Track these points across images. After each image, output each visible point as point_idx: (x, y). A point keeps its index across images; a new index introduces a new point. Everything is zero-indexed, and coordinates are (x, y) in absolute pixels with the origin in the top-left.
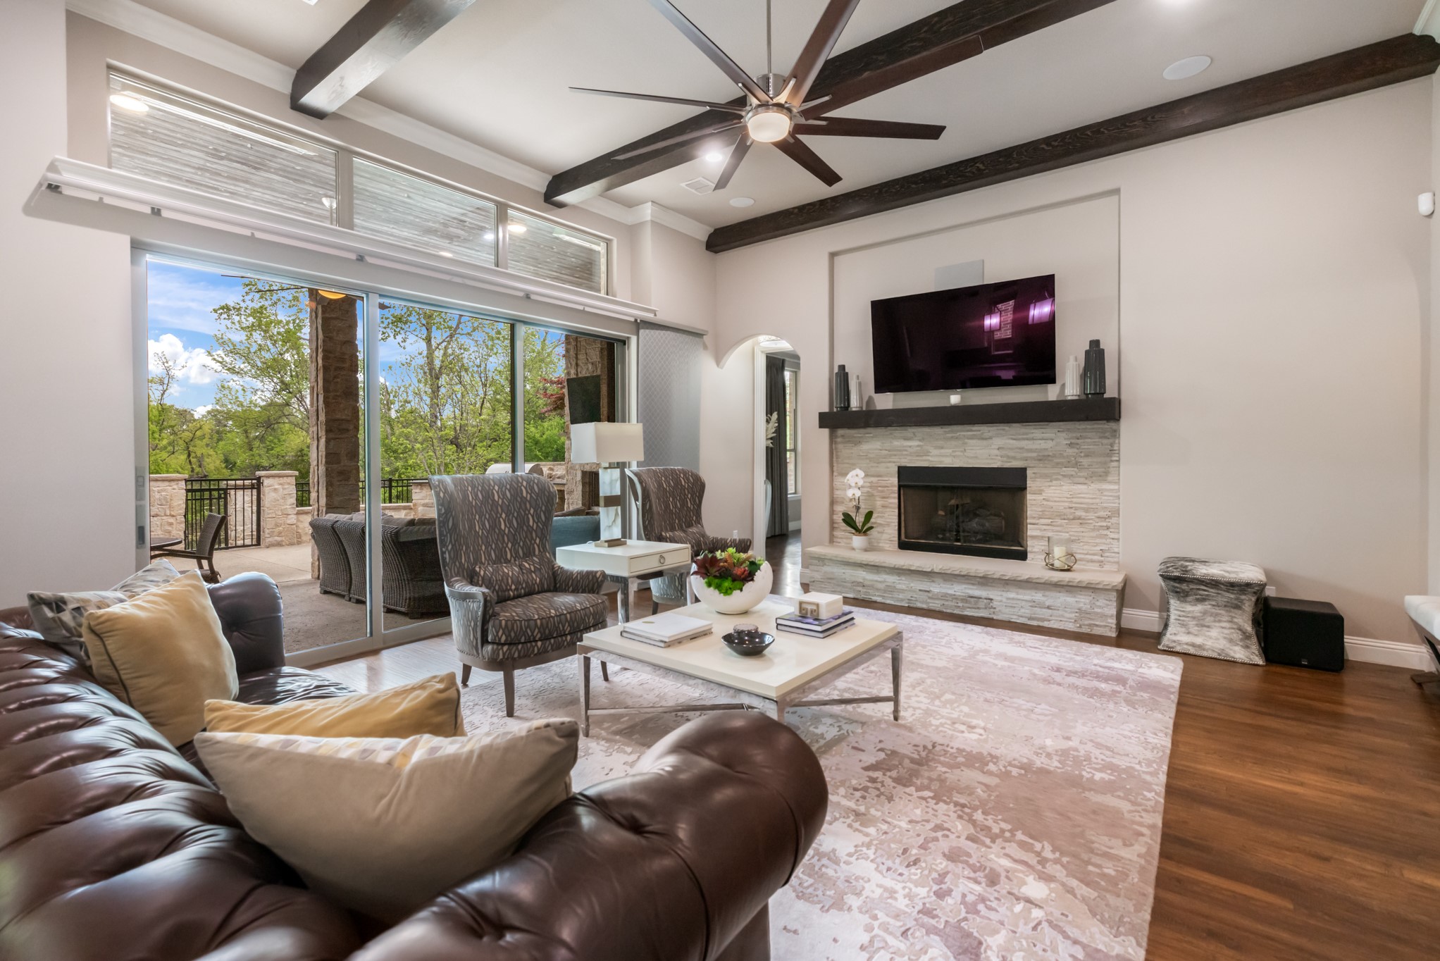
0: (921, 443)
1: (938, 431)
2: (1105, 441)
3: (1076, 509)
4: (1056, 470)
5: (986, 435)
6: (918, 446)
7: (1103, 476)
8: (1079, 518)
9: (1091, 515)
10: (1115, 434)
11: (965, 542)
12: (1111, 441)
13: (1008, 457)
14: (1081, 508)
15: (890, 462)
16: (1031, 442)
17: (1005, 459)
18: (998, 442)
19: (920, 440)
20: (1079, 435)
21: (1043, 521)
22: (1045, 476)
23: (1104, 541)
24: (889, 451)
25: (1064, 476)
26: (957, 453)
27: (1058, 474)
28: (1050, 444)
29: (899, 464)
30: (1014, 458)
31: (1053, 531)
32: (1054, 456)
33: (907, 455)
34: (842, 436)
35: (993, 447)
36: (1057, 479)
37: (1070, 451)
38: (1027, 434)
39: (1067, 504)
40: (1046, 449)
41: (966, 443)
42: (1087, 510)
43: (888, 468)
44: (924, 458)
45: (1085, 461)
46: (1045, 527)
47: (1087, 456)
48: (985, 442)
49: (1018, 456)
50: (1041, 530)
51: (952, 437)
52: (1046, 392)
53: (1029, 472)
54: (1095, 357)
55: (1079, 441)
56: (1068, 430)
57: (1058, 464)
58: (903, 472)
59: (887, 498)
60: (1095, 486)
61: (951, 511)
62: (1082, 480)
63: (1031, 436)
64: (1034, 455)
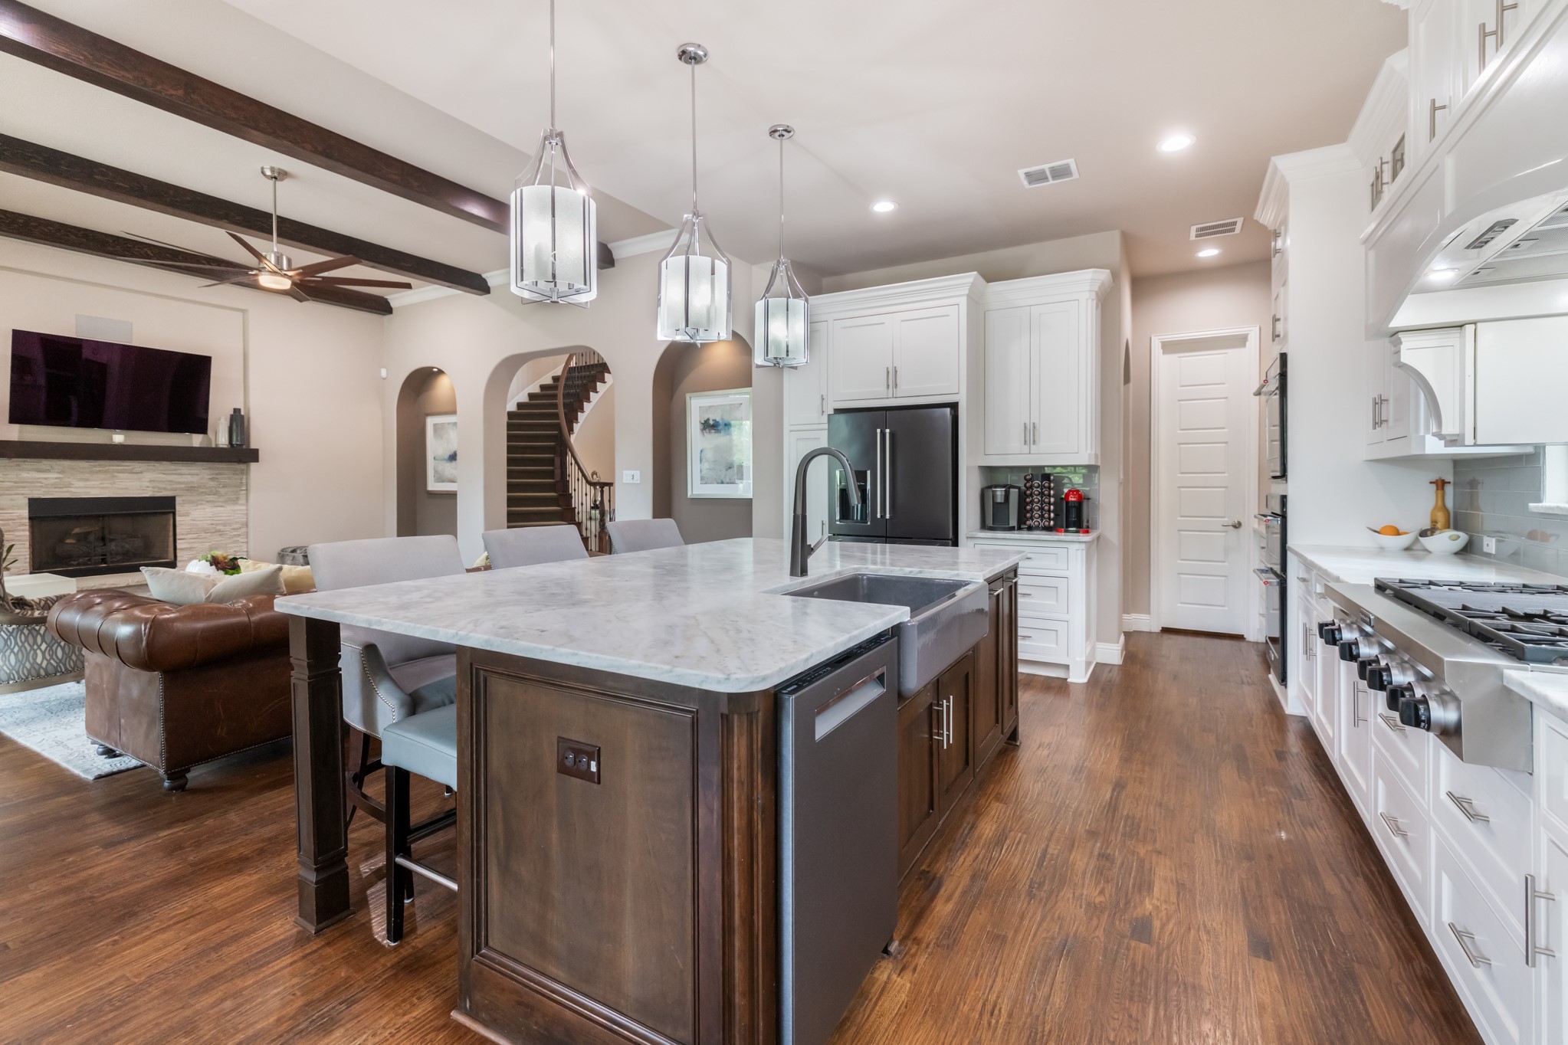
0: (60, 476)
1: (82, 464)
2: (237, 477)
3: (217, 525)
4: (201, 498)
5: (139, 470)
6: (57, 478)
7: (235, 501)
8: (219, 531)
9: (228, 528)
10: (247, 473)
11: (112, 562)
12: (241, 476)
13: (159, 488)
14: (222, 524)
15: (18, 494)
16: (180, 476)
17: (156, 490)
18: (149, 476)
19: (59, 473)
20: (218, 472)
21: (190, 536)
22: (192, 502)
23: (236, 545)
24: (15, 483)
25: (207, 502)
26: (105, 485)
27: (203, 500)
28: (195, 479)
29: (31, 497)
30: (165, 489)
31: (199, 542)
32: (199, 487)
33: (41, 487)
35: (144, 479)
36: (201, 504)
37: (212, 484)
38: (176, 470)
39: (208, 522)
40: (192, 482)
41: (116, 476)
42: (224, 525)
43: (12, 500)
44: (65, 489)
45: (223, 491)
46: (192, 541)
47: (224, 487)
48: (135, 476)
49: (169, 487)
50: (189, 543)
51: (100, 471)
52: (191, 439)
53: (178, 500)
54: (238, 421)
55: (218, 476)
56: (210, 468)
57: (202, 493)
58: (36, 504)
60: (230, 508)
61: (83, 538)
62: (220, 504)
63: (179, 472)
64: (183, 486)
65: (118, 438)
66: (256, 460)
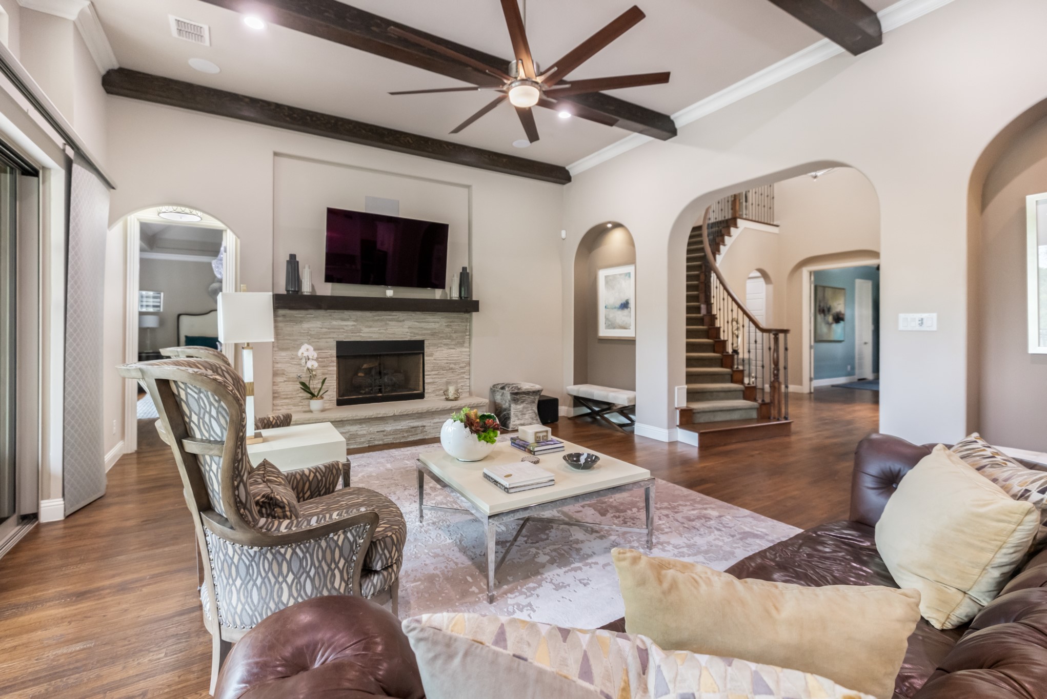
0: (355, 323)
1: (368, 314)
2: (463, 324)
3: (450, 363)
4: (440, 341)
5: (401, 319)
6: (353, 325)
7: (461, 344)
8: (452, 369)
9: (457, 367)
10: (470, 321)
11: (385, 392)
12: (466, 324)
13: (414, 333)
14: (453, 363)
15: (330, 338)
16: (427, 324)
17: (412, 335)
18: (408, 323)
19: (354, 321)
20: (451, 320)
21: (433, 373)
22: (435, 345)
23: (462, 380)
24: (329, 329)
25: (444, 344)
26: (382, 331)
27: (441, 343)
28: (437, 326)
29: (338, 340)
30: (418, 334)
31: (439, 378)
32: (439, 333)
33: (344, 332)
34: (284, 316)
35: (405, 326)
36: (441, 347)
37: (447, 330)
38: (425, 319)
39: (445, 361)
40: (435, 329)
41: (388, 324)
42: (455, 364)
43: (327, 342)
44: (358, 334)
45: (454, 336)
46: (435, 376)
47: (455, 332)
48: (400, 324)
49: (420, 332)
50: (432, 378)
51: (378, 319)
52: (435, 293)
53: (426, 343)
54: (465, 278)
55: (451, 324)
56: (446, 317)
57: (441, 337)
58: (340, 345)
59: (327, 367)
60: (459, 350)
61: (368, 372)
62: (452, 347)
63: (427, 320)
64: (429, 332)
65: (390, 293)
66: (477, 310)
